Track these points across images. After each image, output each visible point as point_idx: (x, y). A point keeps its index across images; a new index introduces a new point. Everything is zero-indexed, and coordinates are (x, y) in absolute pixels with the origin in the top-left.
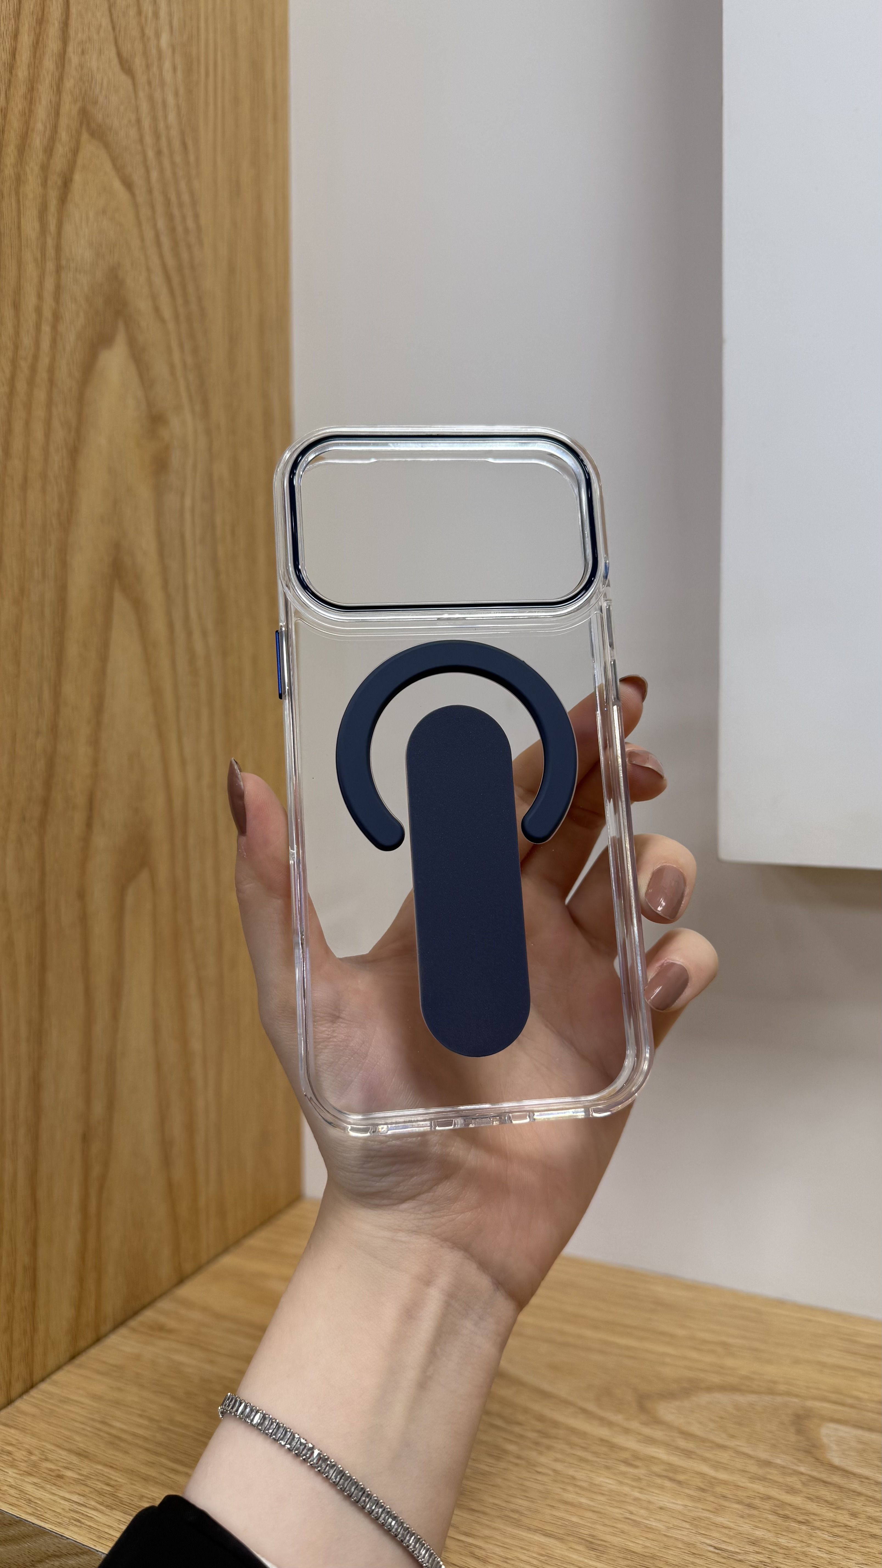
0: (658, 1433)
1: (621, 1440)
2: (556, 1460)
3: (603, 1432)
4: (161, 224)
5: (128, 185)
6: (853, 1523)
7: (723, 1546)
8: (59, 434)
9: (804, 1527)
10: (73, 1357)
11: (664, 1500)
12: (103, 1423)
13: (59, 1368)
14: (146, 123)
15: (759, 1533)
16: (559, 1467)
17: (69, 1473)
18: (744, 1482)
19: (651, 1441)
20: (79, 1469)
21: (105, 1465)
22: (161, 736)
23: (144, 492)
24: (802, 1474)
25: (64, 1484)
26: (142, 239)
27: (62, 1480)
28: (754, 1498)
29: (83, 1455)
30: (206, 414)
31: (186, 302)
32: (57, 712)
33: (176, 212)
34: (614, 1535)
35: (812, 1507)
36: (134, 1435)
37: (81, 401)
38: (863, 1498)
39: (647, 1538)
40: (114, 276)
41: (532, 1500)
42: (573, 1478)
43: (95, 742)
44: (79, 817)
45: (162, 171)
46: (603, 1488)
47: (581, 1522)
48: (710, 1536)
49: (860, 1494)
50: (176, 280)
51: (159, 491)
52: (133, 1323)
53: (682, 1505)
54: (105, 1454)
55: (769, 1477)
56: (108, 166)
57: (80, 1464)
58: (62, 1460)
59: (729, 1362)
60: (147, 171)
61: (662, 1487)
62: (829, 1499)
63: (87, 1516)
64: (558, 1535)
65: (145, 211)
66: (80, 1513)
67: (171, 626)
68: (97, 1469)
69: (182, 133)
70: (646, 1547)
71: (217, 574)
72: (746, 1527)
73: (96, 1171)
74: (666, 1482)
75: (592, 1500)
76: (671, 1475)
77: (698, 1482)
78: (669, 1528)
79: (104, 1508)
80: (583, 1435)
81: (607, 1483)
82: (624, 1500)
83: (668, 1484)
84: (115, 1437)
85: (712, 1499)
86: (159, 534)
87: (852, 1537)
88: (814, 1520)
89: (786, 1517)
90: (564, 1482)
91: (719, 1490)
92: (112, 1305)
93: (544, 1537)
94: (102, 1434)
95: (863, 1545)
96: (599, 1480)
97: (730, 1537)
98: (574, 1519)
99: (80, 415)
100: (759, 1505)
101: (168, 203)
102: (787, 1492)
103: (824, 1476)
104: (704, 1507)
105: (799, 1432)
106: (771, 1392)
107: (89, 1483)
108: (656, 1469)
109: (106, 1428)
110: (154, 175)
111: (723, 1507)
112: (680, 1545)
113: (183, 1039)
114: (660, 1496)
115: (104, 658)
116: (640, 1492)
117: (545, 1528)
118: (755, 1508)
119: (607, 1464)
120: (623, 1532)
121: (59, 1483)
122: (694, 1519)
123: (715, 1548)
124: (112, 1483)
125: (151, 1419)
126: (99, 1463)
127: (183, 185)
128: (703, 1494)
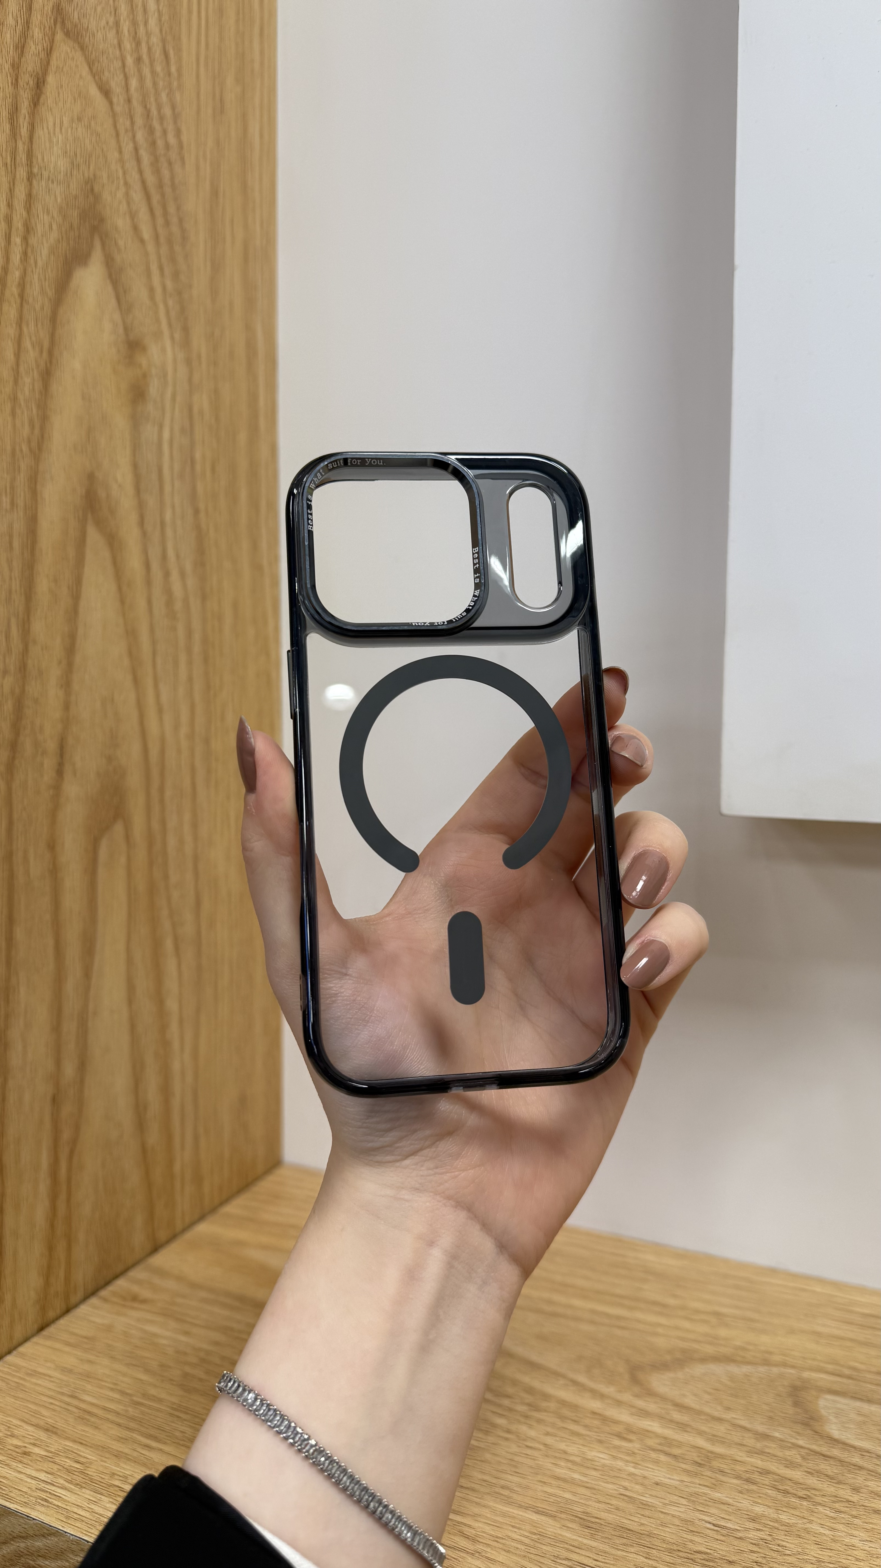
0: (651, 1406)
1: (612, 1412)
2: (547, 1434)
3: (595, 1405)
4: (140, 136)
5: (106, 93)
6: (855, 1498)
7: (722, 1523)
8: (31, 355)
9: (805, 1503)
10: (41, 1329)
11: (659, 1474)
12: (72, 1396)
13: (26, 1340)
14: (125, 27)
15: (758, 1509)
16: (549, 1440)
17: (37, 1450)
18: (741, 1455)
19: (644, 1414)
20: (47, 1446)
21: (74, 1441)
22: (136, 681)
23: (120, 422)
24: (802, 1447)
25: (31, 1461)
26: (120, 152)
27: (28, 1457)
28: (752, 1473)
29: (50, 1430)
30: (186, 343)
31: (167, 223)
32: (26, 650)
33: (156, 124)
34: (609, 1512)
35: (812, 1481)
36: (105, 1409)
37: (54, 318)
38: (864, 1472)
39: (643, 1515)
40: (90, 189)
41: (523, 1476)
42: (565, 1452)
43: (66, 684)
44: (49, 763)
45: (141, 79)
46: (597, 1464)
47: (574, 1498)
48: (709, 1512)
49: (861, 1468)
50: (156, 198)
51: (136, 421)
52: (103, 1293)
53: (679, 1481)
54: (74, 1430)
55: (767, 1450)
56: (85, 71)
57: (48, 1441)
58: (29, 1437)
59: (723, 1332)
60: (126, 78)
61: (657, 1462)
62: (830, 1473)
63: (55, 1495)
64: (550, 1512)
65: (123, 123)
66: (47, 1492)
67: (147, 566)
68: (66, 1445)
69: (164, 41)
70: (642, 1524)
71: (196, 512)
72: (745, 1503)
73: (66, 1135)
74: (661, 1456)
75: (585, 1475)
76: (666, 1449)
77: (694, 1456)
78: (665, 1504)
79: (73, 1487)
80: (575, 1407)
81: (600, 1457)
82: (618, 1475)
83: (663, 1458)
84: (85, 1411)
85: (709, 1473)
86: (135, 466)
87: (854, 1513)
88: (816, 1495)
89: (786, 1492)
90: (556, 1457)
91: (716, 1464)
92: (83, 1274)
93: (534, 1514)
94: (70, 1408)
95: (867, 1521)
96: (591, 1454)
97: (729, 1514)
98: (567, 1496)
99: (52, 335)
100: (758, 1480)
101: (148, 115)
102: (785, 1467)
103: (824, 1450)
104: (701, 1483)
105: (796, 1404)
106: (766, 1363)
107: (57, 1460)
108: (651, 1442)
109: (75, 1402)
110: (134, 83)
111: (720, 1483)
112: (677, 1522)
113: (159, 999)
114: (656, 1471)
115: (76, 596)
116: (634, 1467)
117: (538, 1506)
118: (754, 1483)
119: (598, 1438)
120: (617, 1509)
121: (25, 1461)
122: (692, 1495)
123: (714, 1525)
124: (82, 1460)
125: (123, 1393)
126: (67, 1438)
127: (164, 97)
128: (699, 1469)
